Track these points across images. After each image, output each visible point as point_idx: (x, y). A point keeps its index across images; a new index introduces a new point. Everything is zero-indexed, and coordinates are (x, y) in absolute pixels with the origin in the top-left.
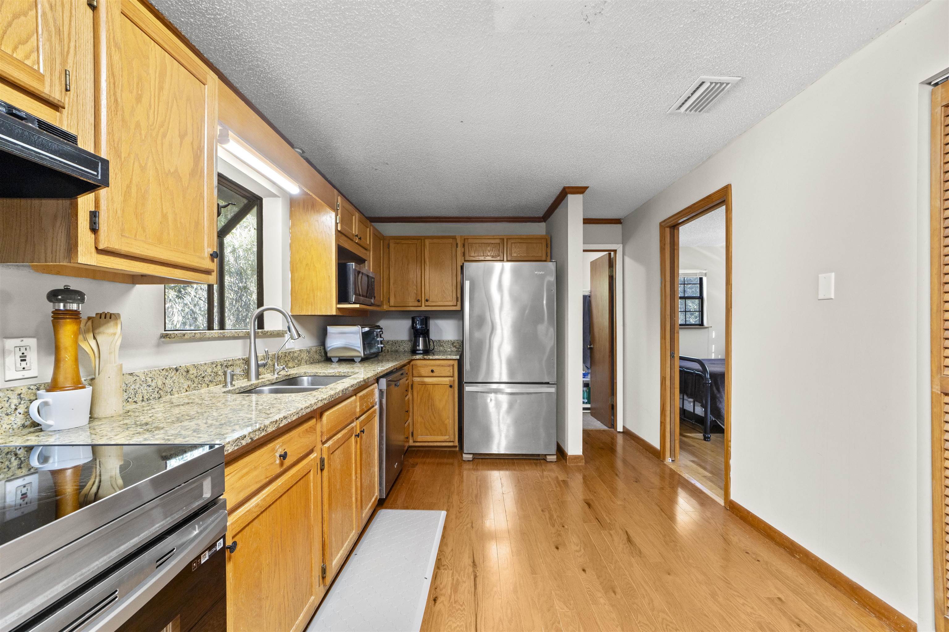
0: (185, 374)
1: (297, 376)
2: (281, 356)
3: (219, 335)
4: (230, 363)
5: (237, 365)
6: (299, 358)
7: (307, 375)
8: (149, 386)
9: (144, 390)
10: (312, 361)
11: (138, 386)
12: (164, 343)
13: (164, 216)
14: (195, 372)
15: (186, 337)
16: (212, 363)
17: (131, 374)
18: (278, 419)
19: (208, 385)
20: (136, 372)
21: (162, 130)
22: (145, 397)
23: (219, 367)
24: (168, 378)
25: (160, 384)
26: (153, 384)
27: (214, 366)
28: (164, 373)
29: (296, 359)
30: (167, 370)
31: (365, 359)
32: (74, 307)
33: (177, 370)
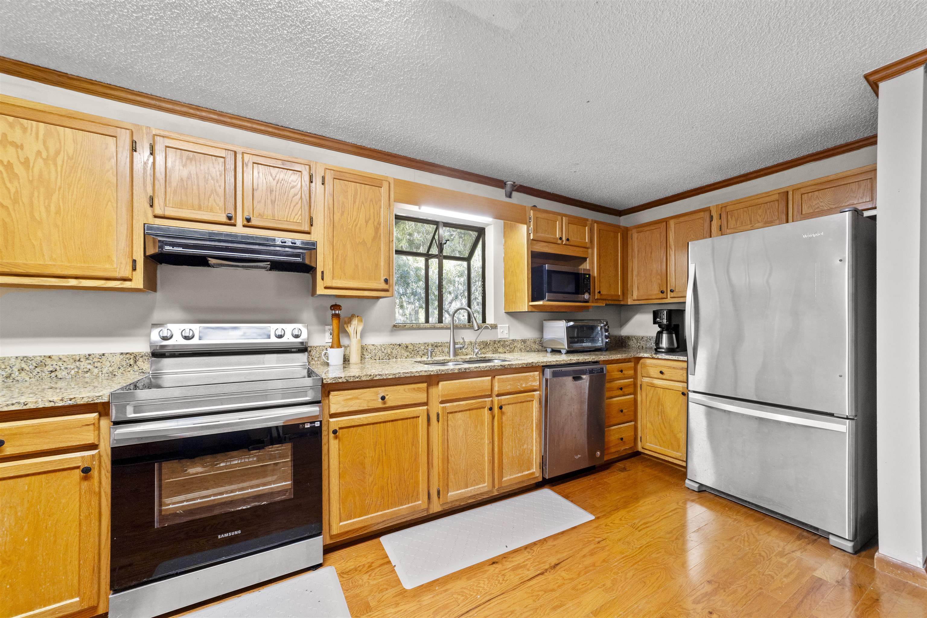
0: (405, 348)
1: (493, 359)
2: (490, 343)
3: (431, 326)
4: (439, 345)
5: (445, 346)
6: (511, 346)
7: (500, 359)
8: (383, 352)
9: (380, 354)
10: (528, 350)
11: (377, 351)
12: (395, 330)
13: (357, 266)
14: (412, 347)
15: (406, 327)
16: (425, 343)
17: (373, 345)
18: (372, 374)
19: (421, 357)
20: (376, 344)
21: (355, 223)
22: (381, 358)
23: (430, 346)
24: (394, 349)
25: (389, 352)
26: (385, 352)
27: (426, 345)
28: (392, 346)
29: (507, 346)
30: (393, 345)
31: (568, 352)
32: (337, 312)
33: (400, 345)
